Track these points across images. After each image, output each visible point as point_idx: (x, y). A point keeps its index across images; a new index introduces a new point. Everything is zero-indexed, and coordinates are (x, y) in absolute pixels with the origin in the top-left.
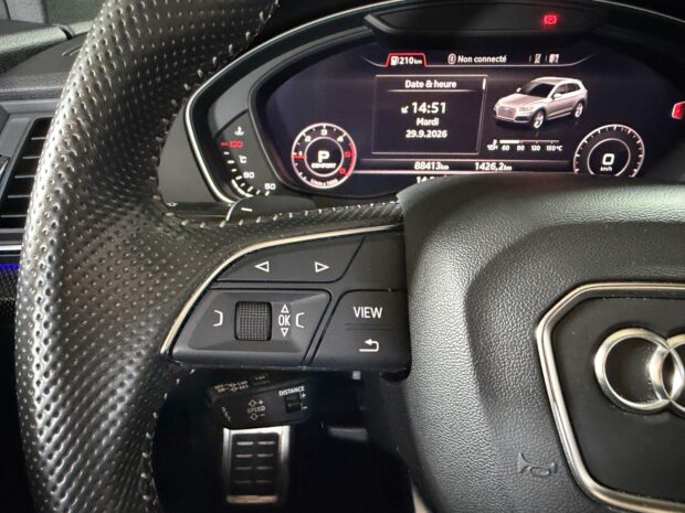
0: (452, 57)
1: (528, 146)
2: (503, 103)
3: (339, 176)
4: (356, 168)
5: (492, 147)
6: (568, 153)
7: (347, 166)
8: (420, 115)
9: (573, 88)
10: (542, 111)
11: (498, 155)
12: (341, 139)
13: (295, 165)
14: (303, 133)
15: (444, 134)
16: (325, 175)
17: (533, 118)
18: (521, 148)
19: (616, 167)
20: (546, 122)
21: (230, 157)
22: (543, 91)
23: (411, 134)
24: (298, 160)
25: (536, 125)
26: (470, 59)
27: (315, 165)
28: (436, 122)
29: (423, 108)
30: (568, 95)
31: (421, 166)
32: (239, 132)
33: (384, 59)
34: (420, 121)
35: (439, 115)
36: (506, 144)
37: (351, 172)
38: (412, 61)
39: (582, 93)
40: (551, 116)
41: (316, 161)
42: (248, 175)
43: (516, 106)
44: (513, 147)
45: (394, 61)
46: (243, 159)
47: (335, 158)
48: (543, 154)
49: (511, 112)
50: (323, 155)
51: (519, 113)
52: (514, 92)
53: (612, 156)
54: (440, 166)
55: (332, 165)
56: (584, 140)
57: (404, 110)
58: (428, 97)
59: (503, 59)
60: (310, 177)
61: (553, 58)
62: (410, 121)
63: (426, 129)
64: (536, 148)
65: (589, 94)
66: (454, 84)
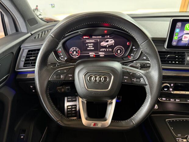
0: (93, 37)
1: (106, 50)
2: (102, 43)
3: (78, 55)
4: (80, 54)
5: (101, 50)
6: (113, 50)
7: (79, 54)
8: (89, 46)
9: (112, 41)
10: (108, 44)
11: (102, 51)
12: (77, 50)
13: (70, 54)
14: (71, 49)
15: (93, 48)
16: (75, 55)
17: (107, 45)
18: (105, 50)
19: (120, 52)
20: (109, 46)
21: (59, 54)
22: (107, 41)
23: (88, 49)
24: (71, 53)
25: (107, 47)
26: (96, 37)
27: (74, 54)
28: (92, 47)
29: (90, 44)
30: (111, 42)
31: (90, 53)
32: (60, 50)
33: (83, 37)
34: (89, 47)
35: (92, 45)
36: (103, 50)
37: (80, 55)
38: (87, 37)
39: (113, 41)
40: (109, 45)
41: (74, 53)
42: (62, 57)
43: (104, 44)
44: (104, 50)
45: (84, 37)
46: (61, 54)
47: (77, 53)
48: (109, 51)
49: (103, 45)
50: (75, 52)
51: (104, 45)
52: (103, 42)
53: (119, 51)
54: (93, 53)
55: (76, 54)
56: (115, 49)
57: (87, 45)
58: (90, 43)
59: (101, 37)
60: (73, 56)
61: (108, 36)
62: (88, 46)
63: (90, 48)
64: (108, 50)
65: (115, 42)
66: (94, 41)
